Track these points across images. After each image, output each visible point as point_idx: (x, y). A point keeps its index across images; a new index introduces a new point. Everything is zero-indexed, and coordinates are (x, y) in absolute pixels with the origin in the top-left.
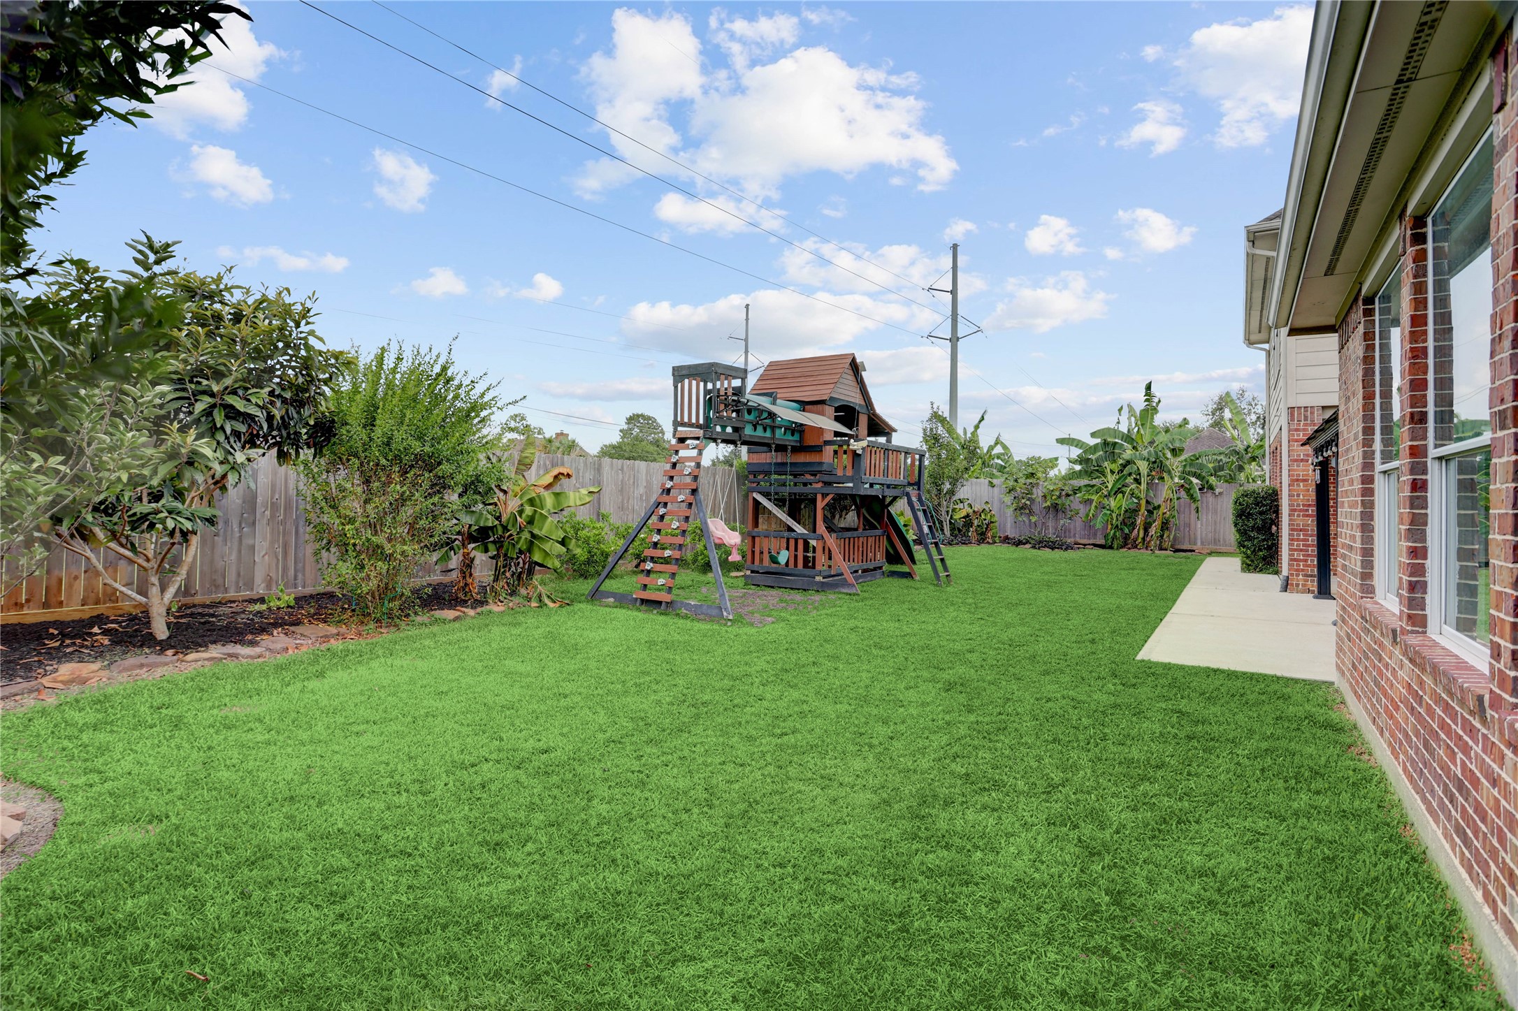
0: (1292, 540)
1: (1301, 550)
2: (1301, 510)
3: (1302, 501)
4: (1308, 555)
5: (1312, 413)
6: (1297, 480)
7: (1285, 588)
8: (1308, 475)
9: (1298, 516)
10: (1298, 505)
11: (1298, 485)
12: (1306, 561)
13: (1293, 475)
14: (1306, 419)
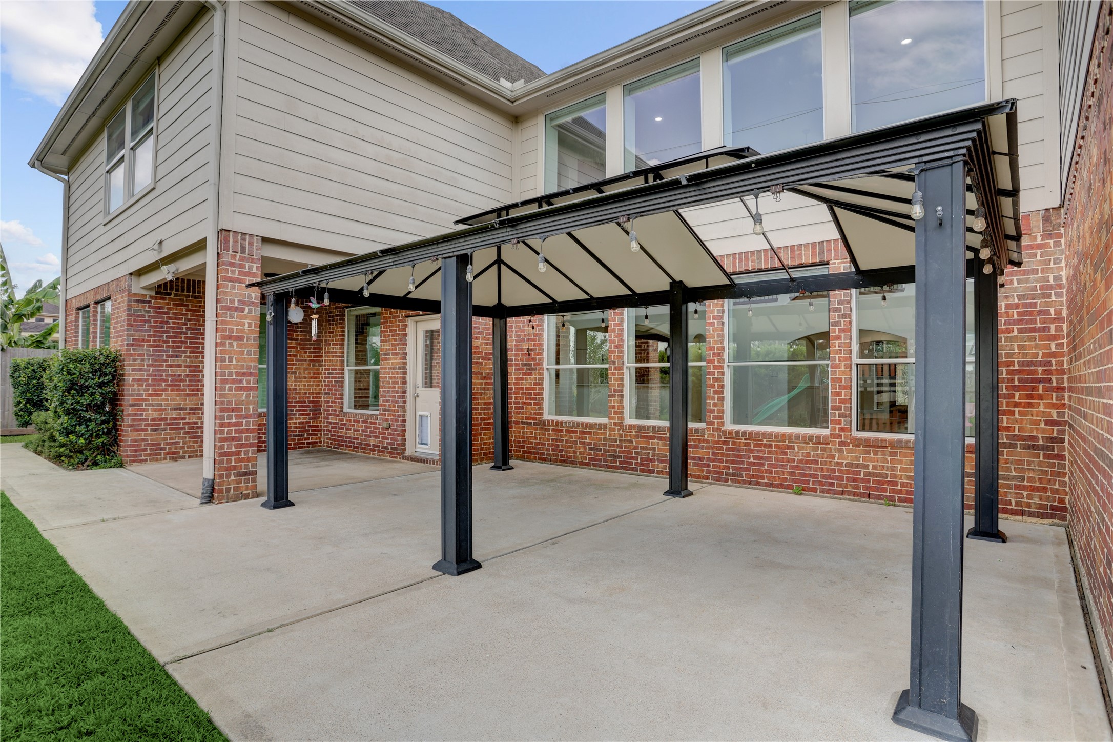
0: (222, 425)
1: (233, 439)
2: (233, 382)
3: (236, 367)
4: (242, 446)
5: (251, 244)
6: (230, 337)
7: (211, 495)
8: (242, 331)
9: (230, 389)
10: (231, 374)
11: (231, 345)
12: (238, 453)
13: (224, 330)
14: (243, 251)
